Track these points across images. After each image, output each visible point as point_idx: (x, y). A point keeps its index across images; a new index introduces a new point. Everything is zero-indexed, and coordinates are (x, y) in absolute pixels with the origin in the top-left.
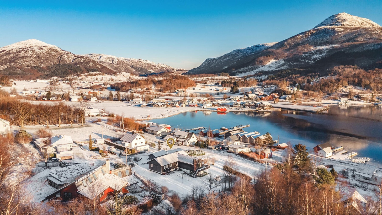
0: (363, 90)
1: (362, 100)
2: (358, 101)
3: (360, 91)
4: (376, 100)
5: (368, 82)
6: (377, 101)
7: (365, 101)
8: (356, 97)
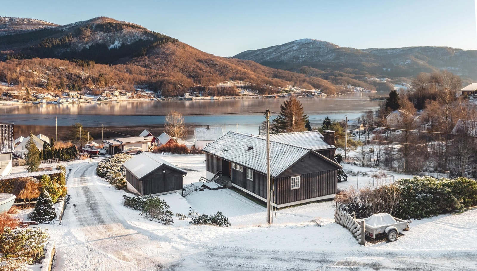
0: (9, 86)
1: (14, 98)
2: (10, 100)
3: (7, 88)
4: (33, 98)
5: (14, 75)
6: (35, 100)
7: (20, 101)
8: (4, 95)
